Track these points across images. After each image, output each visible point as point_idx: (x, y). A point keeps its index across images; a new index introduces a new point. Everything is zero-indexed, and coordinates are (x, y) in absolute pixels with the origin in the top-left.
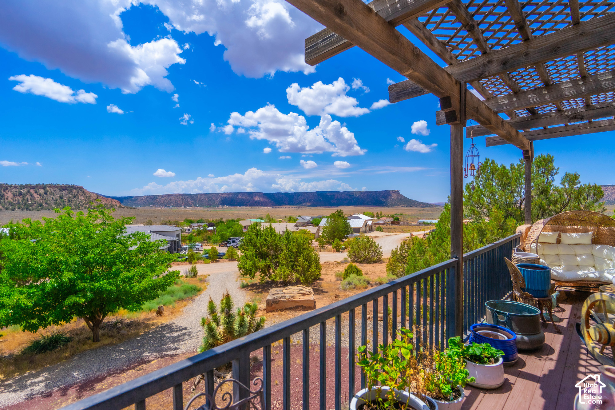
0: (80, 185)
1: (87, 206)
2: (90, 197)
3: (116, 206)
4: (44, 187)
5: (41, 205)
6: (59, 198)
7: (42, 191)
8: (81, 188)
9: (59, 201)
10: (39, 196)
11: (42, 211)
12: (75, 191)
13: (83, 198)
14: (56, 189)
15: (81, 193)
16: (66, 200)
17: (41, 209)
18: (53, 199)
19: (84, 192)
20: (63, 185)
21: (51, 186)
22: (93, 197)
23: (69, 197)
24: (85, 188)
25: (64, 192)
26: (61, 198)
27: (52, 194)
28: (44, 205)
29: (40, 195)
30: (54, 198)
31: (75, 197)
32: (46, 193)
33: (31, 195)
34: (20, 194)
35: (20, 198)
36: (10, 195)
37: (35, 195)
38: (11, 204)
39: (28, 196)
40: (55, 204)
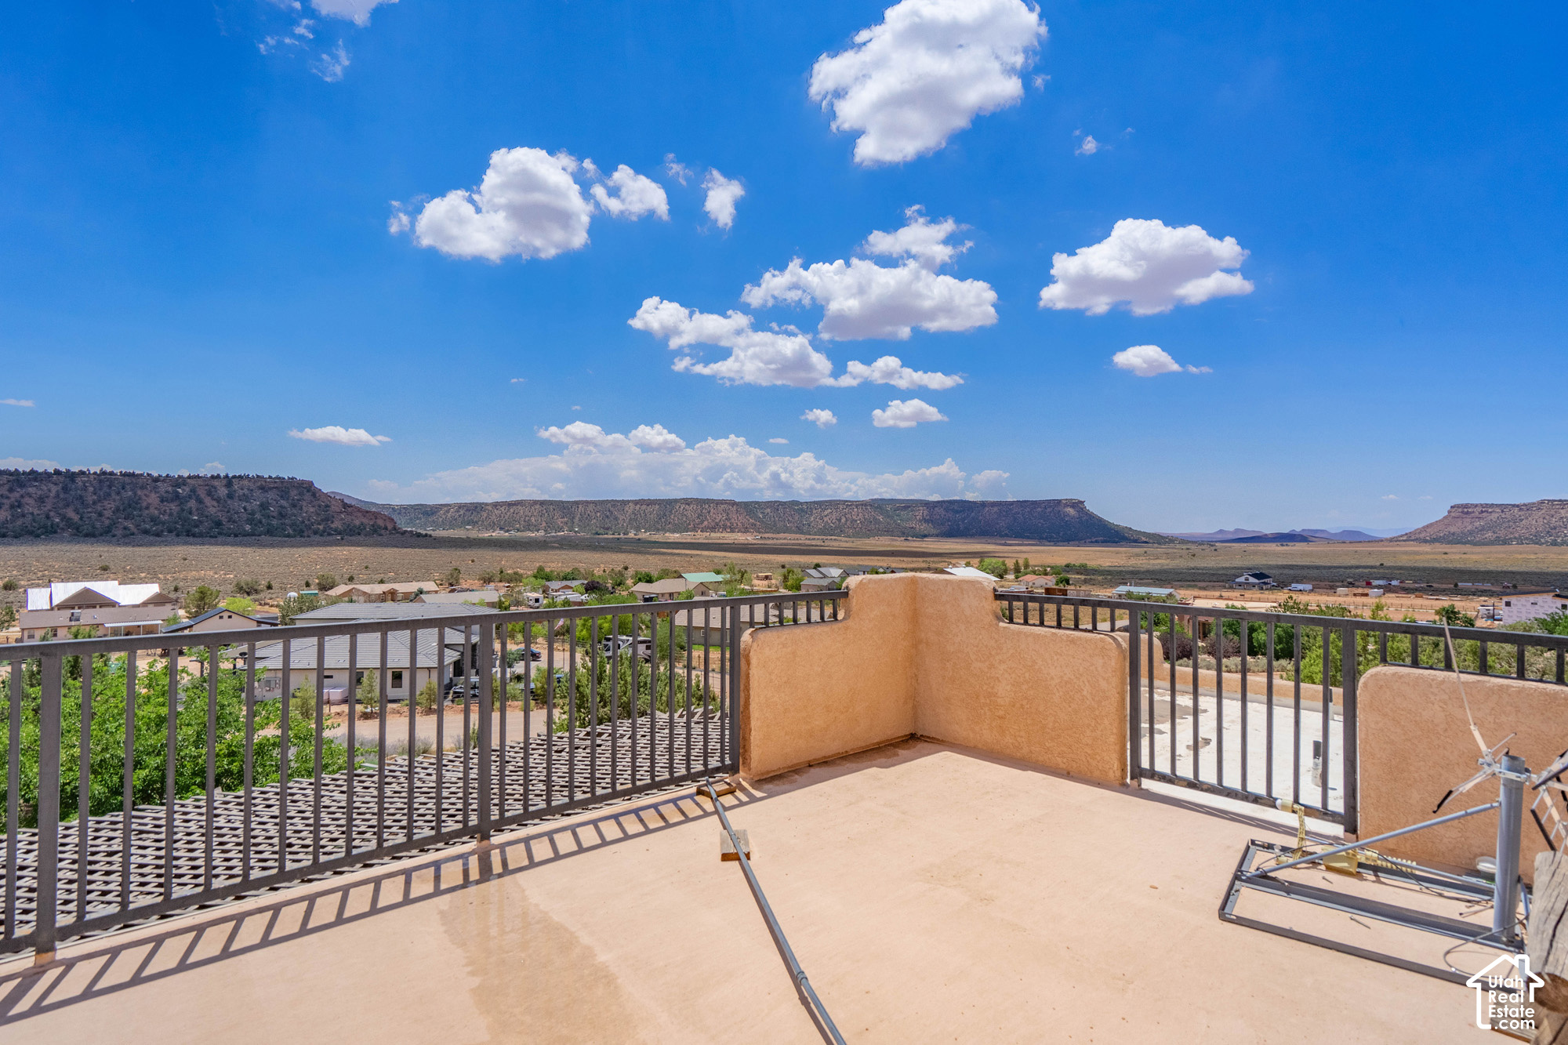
0: (307, 478)
1: (321, 527)
3: (386, 528)
4: (228, 482)
5: (218, 524)
6: (258, 509)
7: (222, 491)
8: (307, 487)
9: (258, 516)
10: (215, 504)
11: (220, 538)
12: (294, 492)
13: (312, 510)
15: (308, 496)
16: (275, 514)
17: (220, 534)
18: (245, 508)
19: (314, 495)
20: (270, 477)
21: (243, 480)
23: (281, 506)
24: (316, 486)
25: (271, 495)
26: (264, 507)
27: (244, 498)
28: (226, 525)
29: (218, 502)
30: (249, 507)
31: (294, 506)
32: (230, 496)
33: (200, 501)
34: (177, 496)
35: (174, 507)
36: (153, 499)
37: (208, 501)
38: (154, 520)
39: (192, 504)
40: (250, 521)
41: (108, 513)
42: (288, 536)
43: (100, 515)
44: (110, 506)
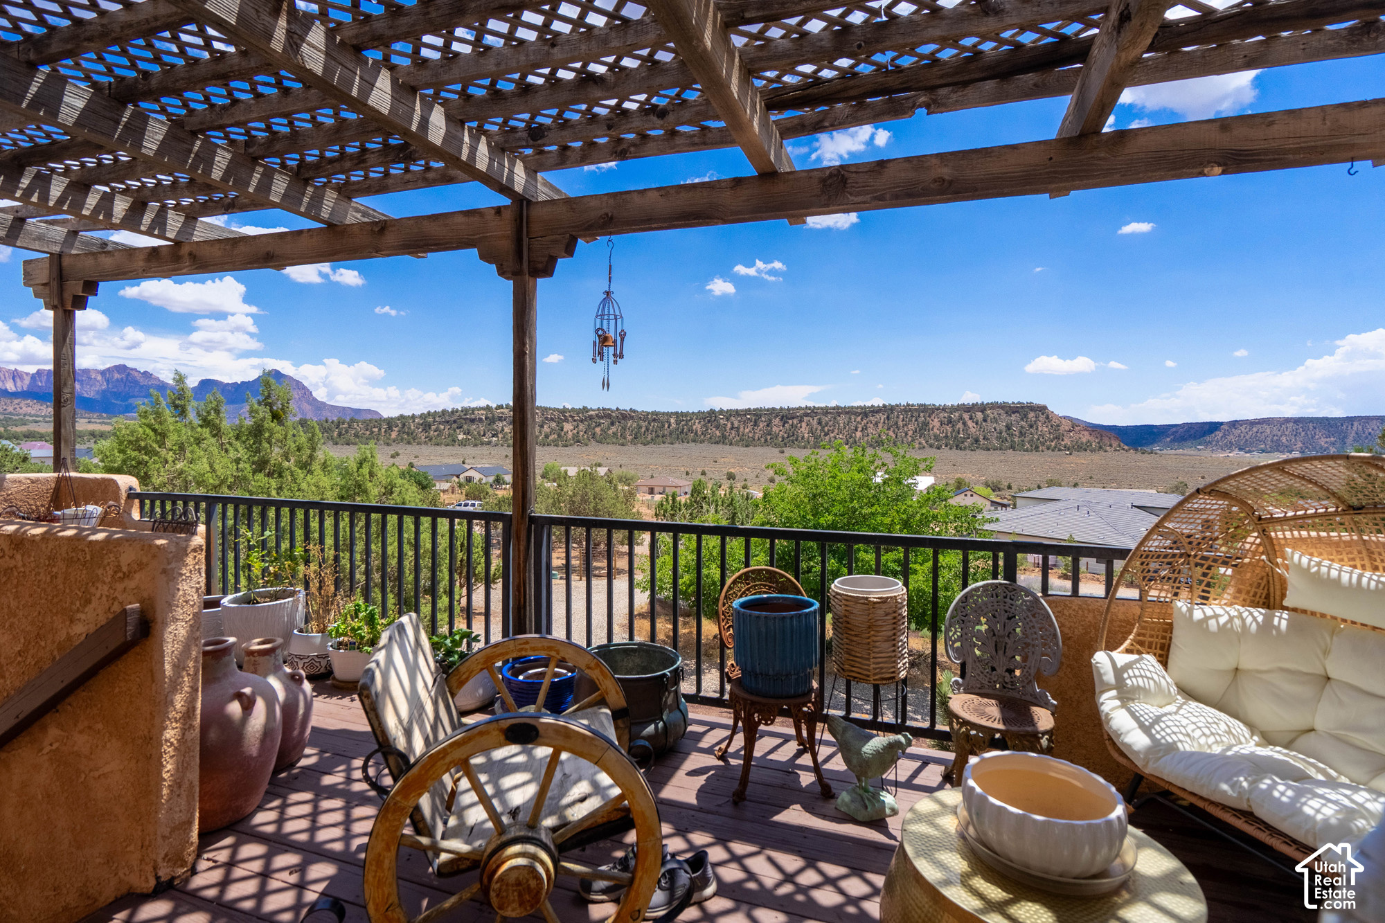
0: (1042, 403)
1: (1053, 444)
2: (1058, 426)
3: (1111, 445)
4: (982, 408)
5: (977, 441)
6: (1004, 429)
7: (980, 416)
8: (1043, 409)
9: (1004, 434)
10: (974, 425)
11: (978, 451)
12: (1031, 415)
13: (1045, 429)
14: (1001, 411)
15: (1042, 418)
16: (1017, 433)
17: (977, 448)
18: (995, 429)
19: (1047, 417)
20: (1013, 403)
21: (994, 406)
22: (1066, 426)
23: (1022, 427)
24: (1050, 408)
25: (1014, 417)
26: (1008, 427)
27: (995, 420)
28: (982, 442)
29: (977, 424)
30: (998, 429)
31: (1031, 426)
32: (985, 420)
33: (965, 424)
34: (950, 421)
35: (949, 428)
36: (936, 423)
37: (970, 423)
38: (937, 438)
39: (960, 425)
40: (998, 438)
41: (910, 433)
42: (1026, 450)
43: (906, 434)
44: (912, 427)
